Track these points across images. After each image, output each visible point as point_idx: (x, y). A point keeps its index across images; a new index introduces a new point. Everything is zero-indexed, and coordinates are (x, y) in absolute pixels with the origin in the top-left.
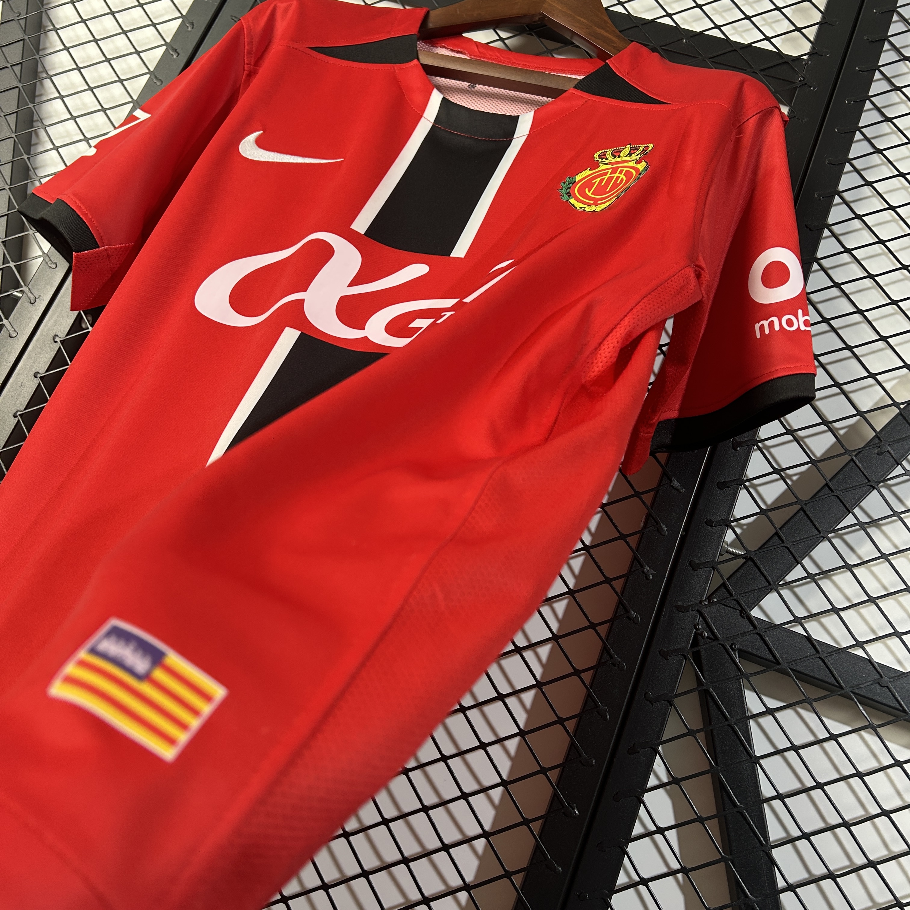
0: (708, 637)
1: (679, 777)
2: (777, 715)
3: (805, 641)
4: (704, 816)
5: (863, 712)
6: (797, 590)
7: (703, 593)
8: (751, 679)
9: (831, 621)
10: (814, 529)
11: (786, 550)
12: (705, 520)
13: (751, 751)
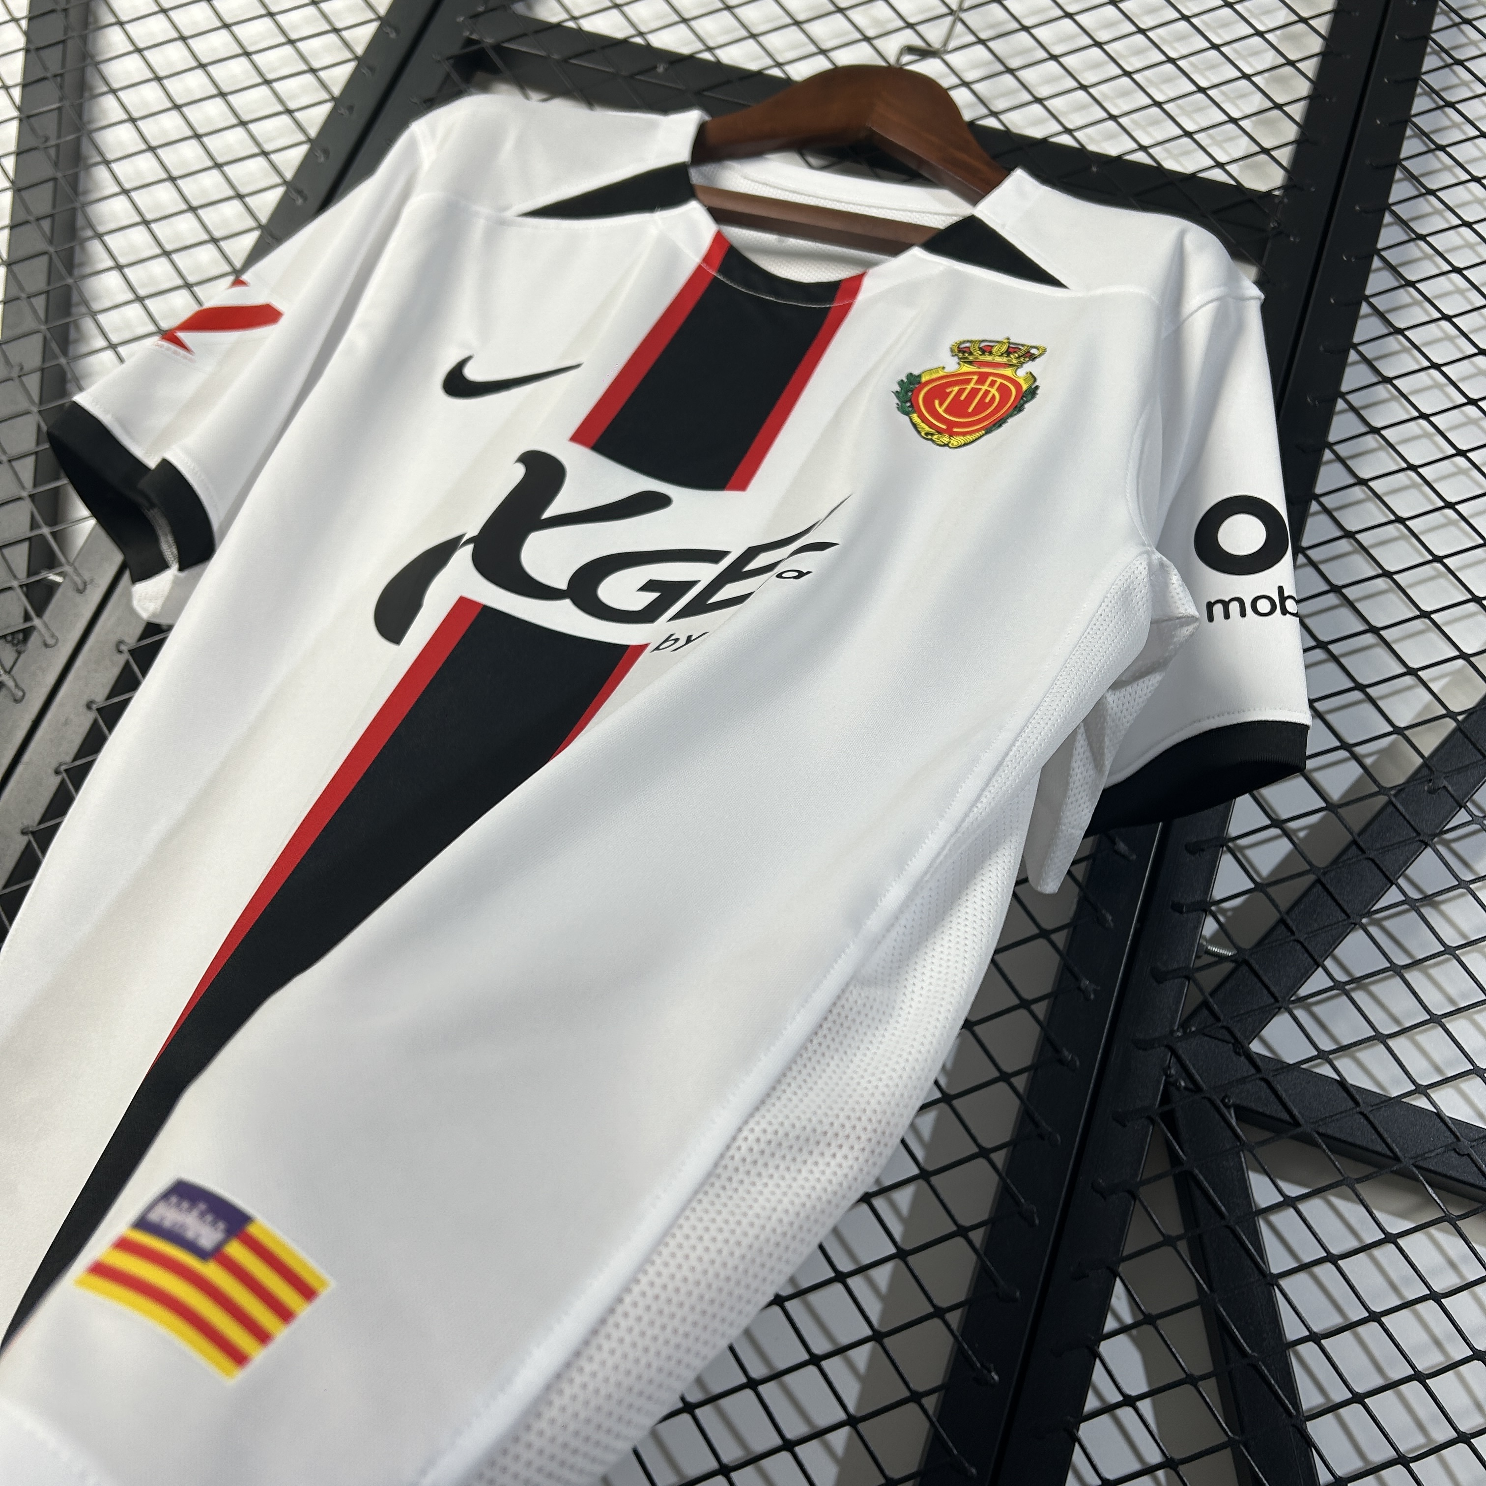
0: (1186, 1088)
1: (1154, 1312)
2: (1302, 1207)
3: (1336, 1087)
4: (1197, 1373)
5: (1434, 1195)
6: (1316, 1009)
7: (1174, 1018)
8: (1259, 1151)
9: (1374, 1056)
10: (1339, 911)
11: (1299, 947)
12: (1170, 904)
13: (1264, 1267)
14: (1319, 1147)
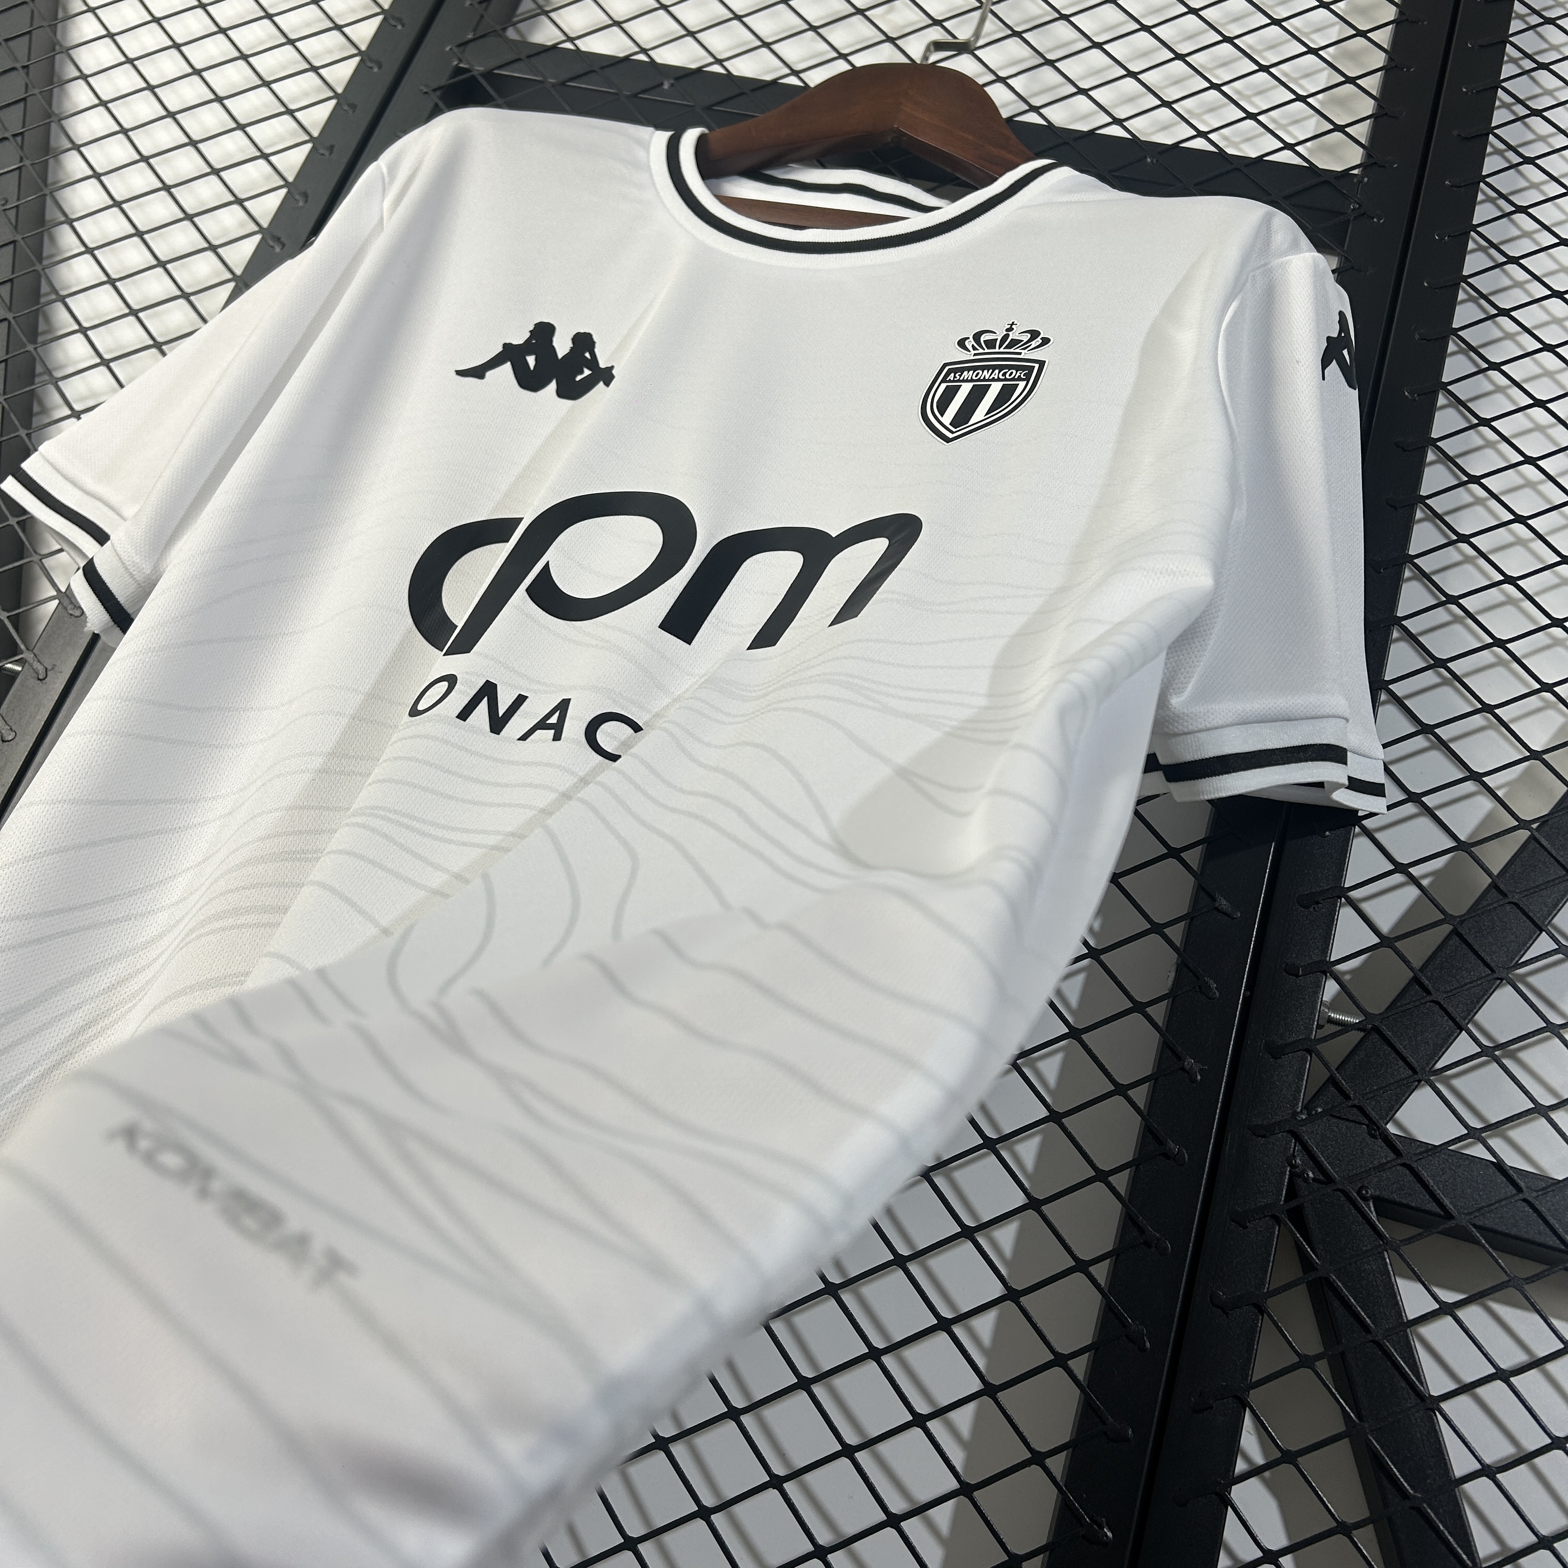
0: (1314, 1180)
1: (1294, 1448)
2: (1461, 1314)
3: (1492, 1169)
4: (1351, 1520)
6: (1458, 1081)
7: (1296, 1099)
8: (1405, 1250)
9: (1535, 1131)
10: (1482, 964)
11: (1436, 1008)
12: (1284, 966)
13: (1422, 1388)
14: (1478, 1243)
